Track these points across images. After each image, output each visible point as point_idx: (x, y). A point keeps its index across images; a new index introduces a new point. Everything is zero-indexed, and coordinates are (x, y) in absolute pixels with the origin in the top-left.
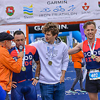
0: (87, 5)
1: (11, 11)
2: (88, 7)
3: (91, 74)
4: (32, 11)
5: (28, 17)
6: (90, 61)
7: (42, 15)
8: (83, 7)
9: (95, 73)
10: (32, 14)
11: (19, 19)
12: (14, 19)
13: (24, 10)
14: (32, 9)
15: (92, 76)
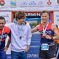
0: (50, 2)
1: (3, 3)
2: (51, 3)
3: (43, 46)
4: (16, 4)
5: (13, 8)
6: (43, 37)
7: (22, 7)
8: (48, 3)
9: (45, 46)
10: (16, 6)
11: (7, 8)
12: (4, 8)
13: (11, 3)
14: (16, 2)
15: (43, 47)
